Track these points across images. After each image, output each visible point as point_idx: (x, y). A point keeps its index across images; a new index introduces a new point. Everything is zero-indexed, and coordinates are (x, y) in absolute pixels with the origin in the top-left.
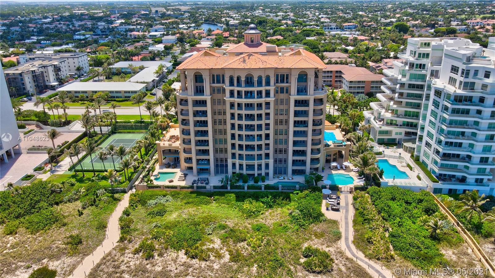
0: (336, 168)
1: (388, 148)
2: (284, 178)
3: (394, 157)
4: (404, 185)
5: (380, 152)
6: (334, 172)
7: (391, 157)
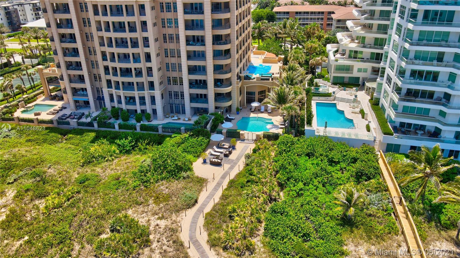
0: (258, 110)
1: (345, 90)
2: (179, 119)
3: (348, 101)
4: (340, 136)
5: (328, 93)
6: (252, 115)
7: (343, 100)
